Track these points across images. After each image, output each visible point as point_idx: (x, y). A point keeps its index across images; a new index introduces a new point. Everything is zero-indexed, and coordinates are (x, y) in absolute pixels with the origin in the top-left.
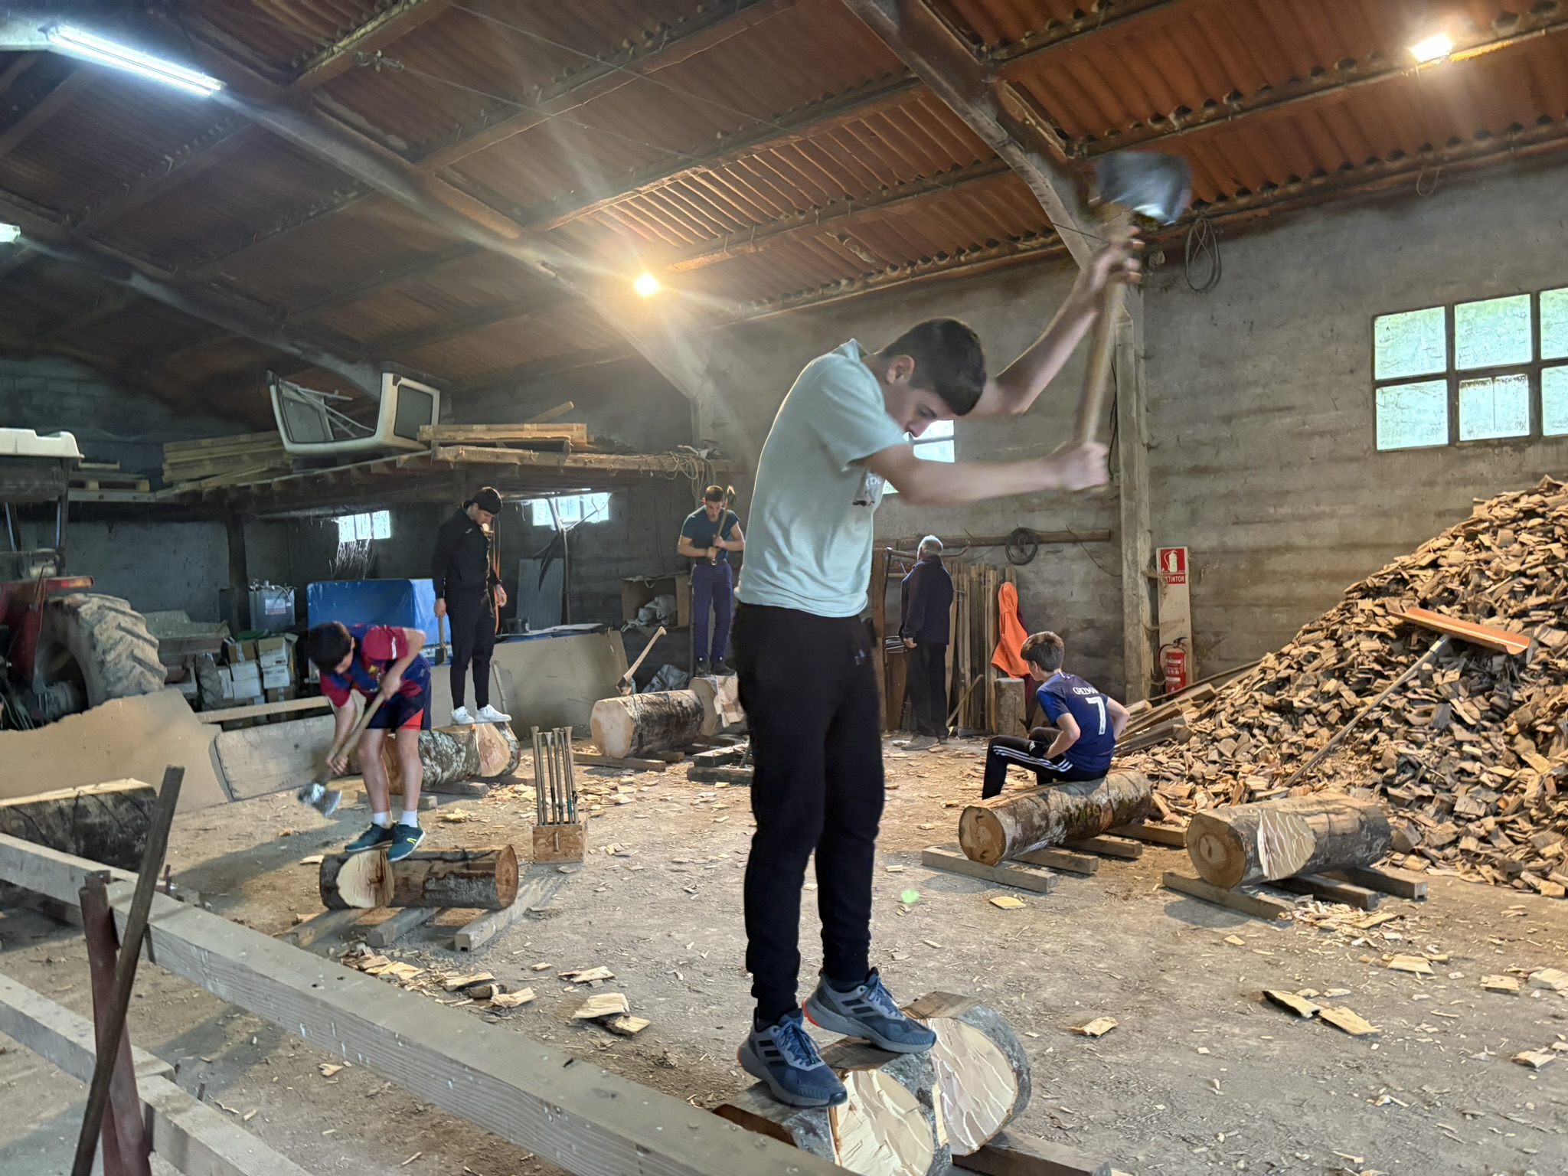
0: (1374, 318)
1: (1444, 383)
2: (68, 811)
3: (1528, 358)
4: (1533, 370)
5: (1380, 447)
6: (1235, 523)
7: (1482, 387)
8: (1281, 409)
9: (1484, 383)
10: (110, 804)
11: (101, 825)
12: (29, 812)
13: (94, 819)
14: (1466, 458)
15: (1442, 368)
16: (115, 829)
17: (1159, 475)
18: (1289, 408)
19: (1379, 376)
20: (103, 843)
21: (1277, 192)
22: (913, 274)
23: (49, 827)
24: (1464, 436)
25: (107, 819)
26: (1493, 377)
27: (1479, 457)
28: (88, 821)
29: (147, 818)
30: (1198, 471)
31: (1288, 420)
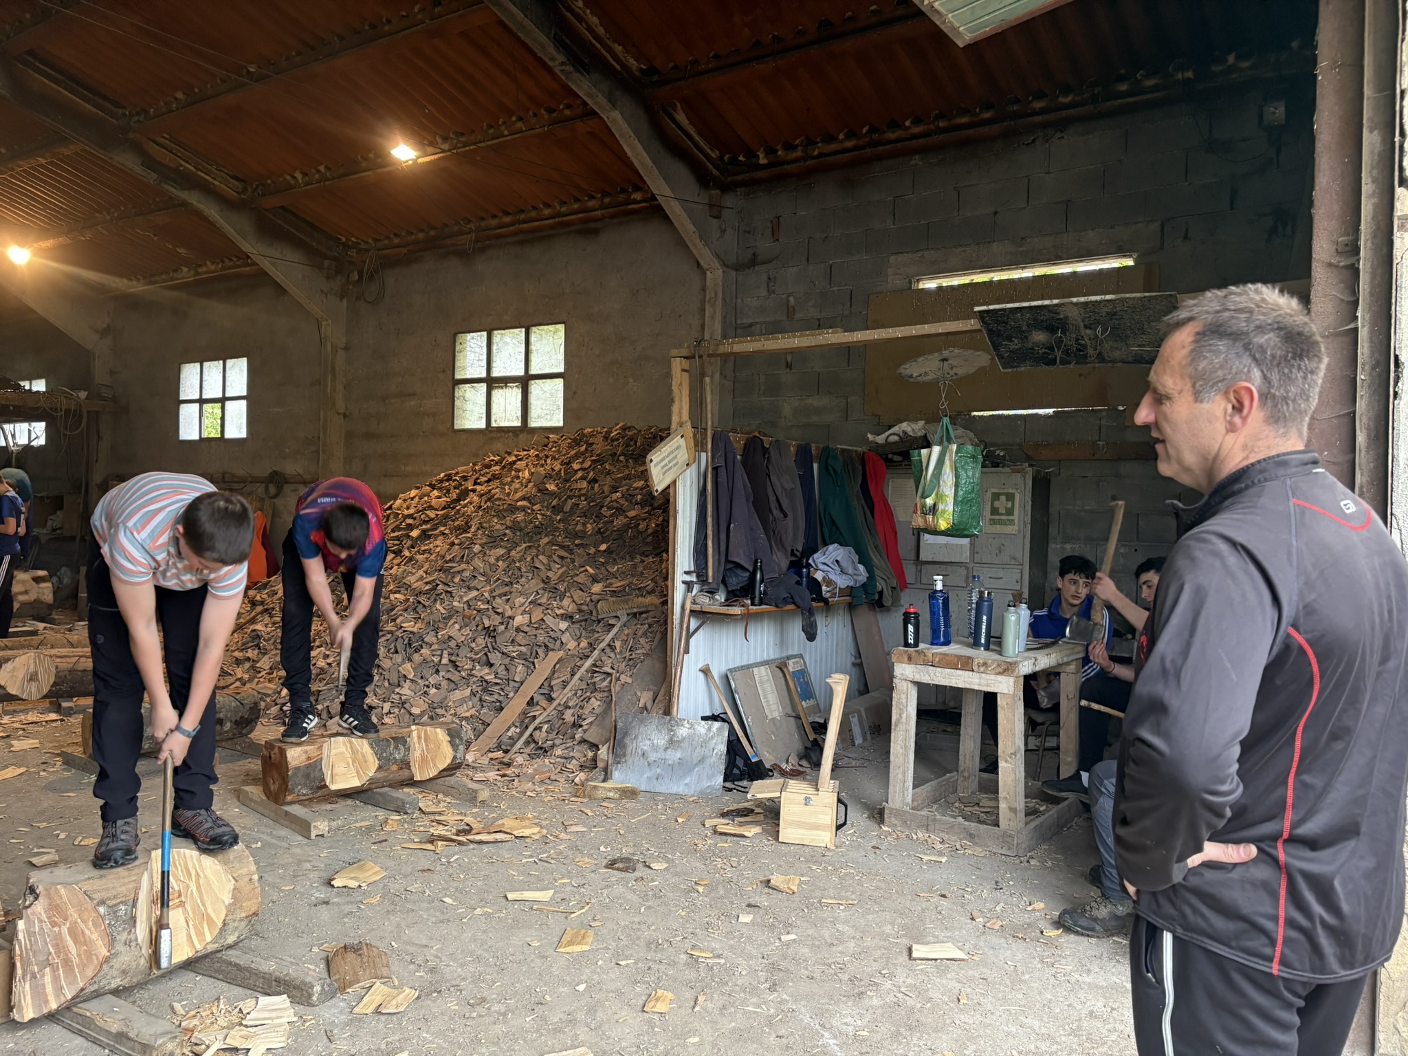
0: (455, 335)
1: (483, 387)
3: (521, 373)
4: (524, 382)
5: (456, 427)
6: (385, 476)
7: (501, 391)
8: (409, 395)
9: (502, 388)
14: (492, 439)
15: (484, 375)
17: (350, 436)
18: (414, 395)
19: (458, 376)
21: (413, 237)
22: (223, 269)
24: (494, 424)
26: (506, 383)
27: (498, 438)
30: (369, 436)
31: (413, 403)
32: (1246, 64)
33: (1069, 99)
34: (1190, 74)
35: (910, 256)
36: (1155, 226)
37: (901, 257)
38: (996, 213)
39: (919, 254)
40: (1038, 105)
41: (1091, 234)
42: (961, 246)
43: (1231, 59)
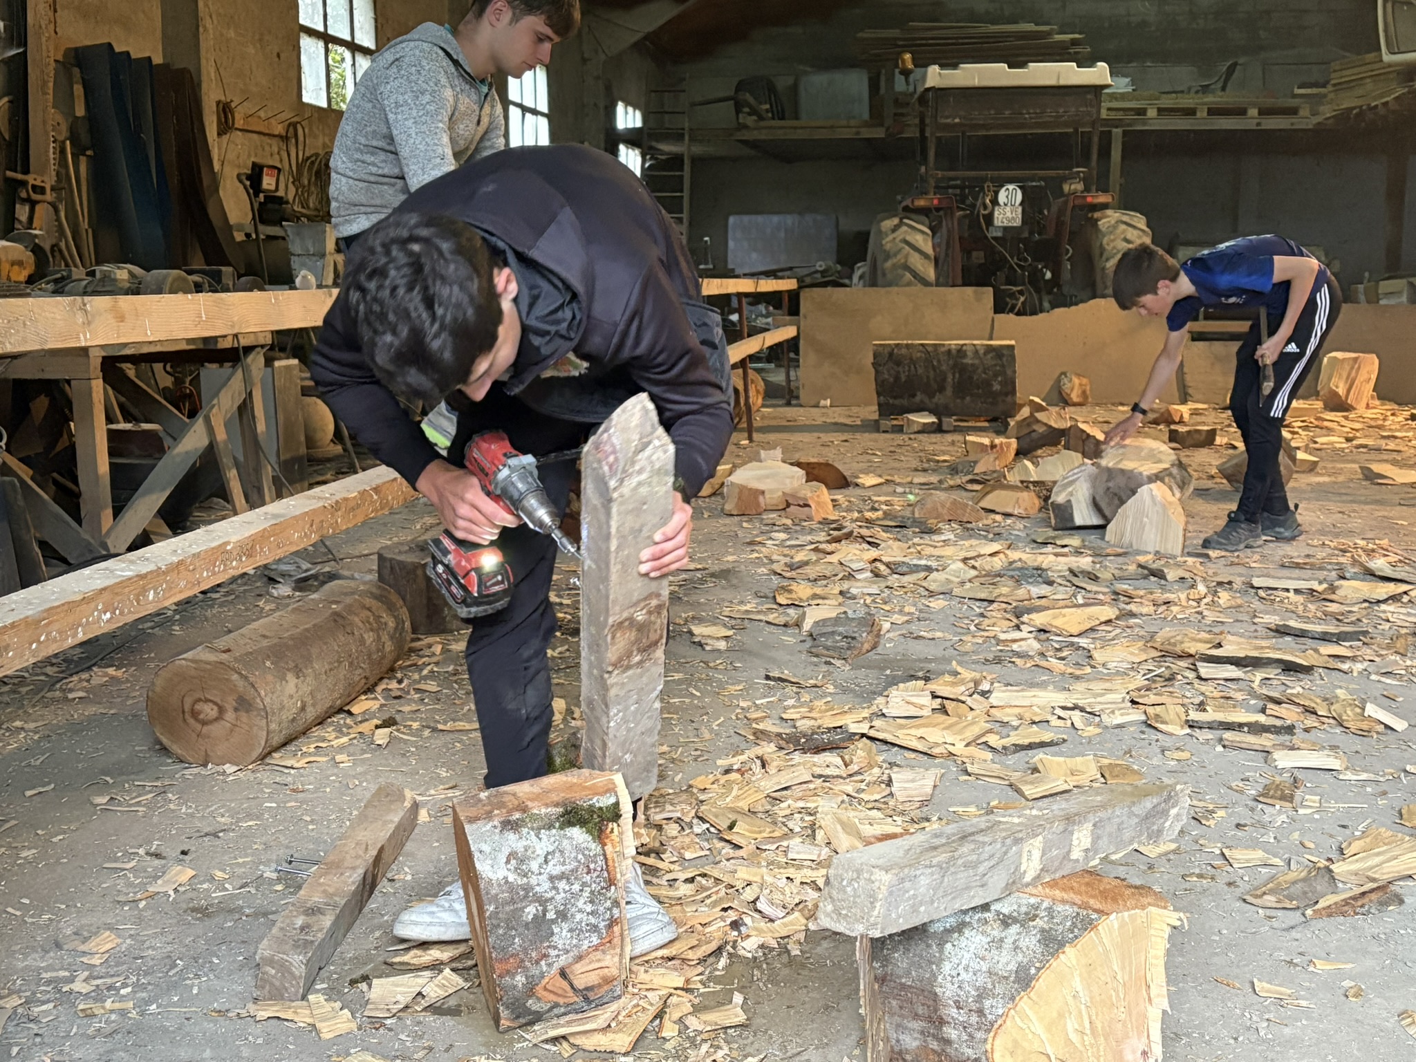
2: (954, 352)
10: (982, 352)
11: (972, 365)
12: (930, 349)
13: (968, 361)
16: (980, 370)
20: (971, 378)
23: (939, 361)
25: (977, 362)
28: (965, 361)
29: (1003, 366)
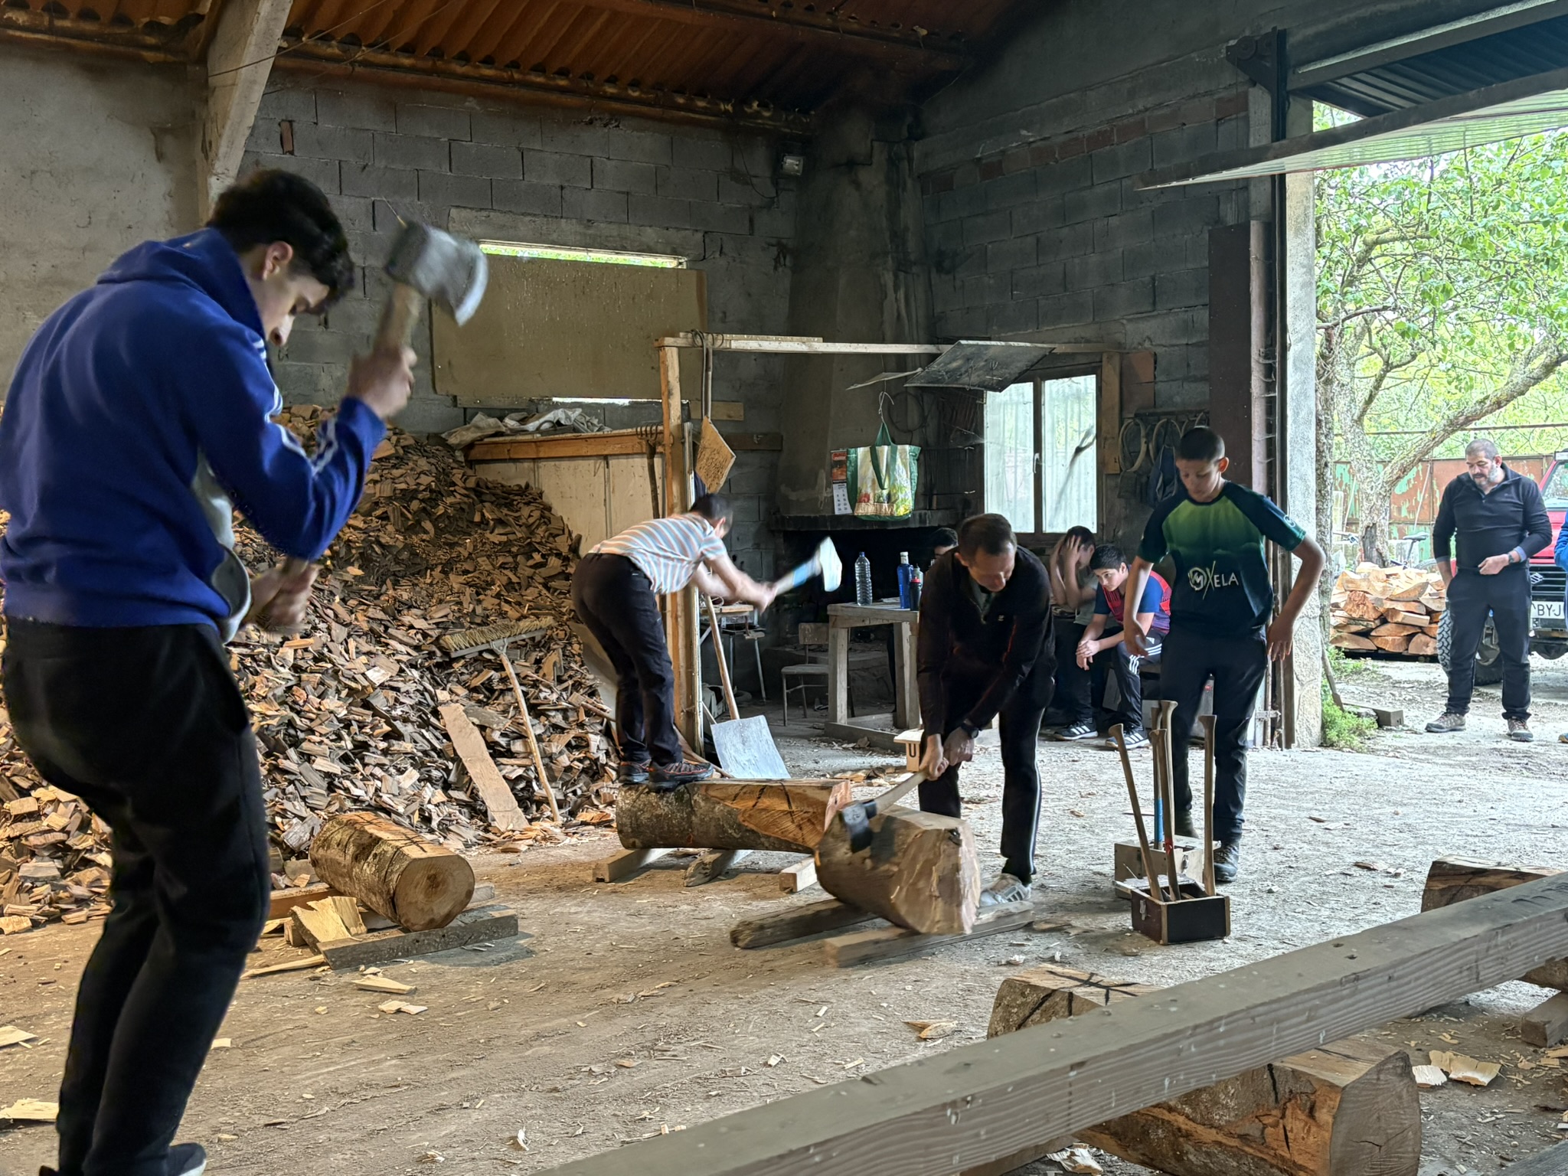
32: (767, 114)
33: (636, 94)
34: (729, 108)
35: (474, 213)
36: (699, 236)
37: (466, 213)
38: (562, 188)
39: (485, 213)
40: (610, 90)
41: (649, 230)
42: (529, 214)
43: (755, 105)
